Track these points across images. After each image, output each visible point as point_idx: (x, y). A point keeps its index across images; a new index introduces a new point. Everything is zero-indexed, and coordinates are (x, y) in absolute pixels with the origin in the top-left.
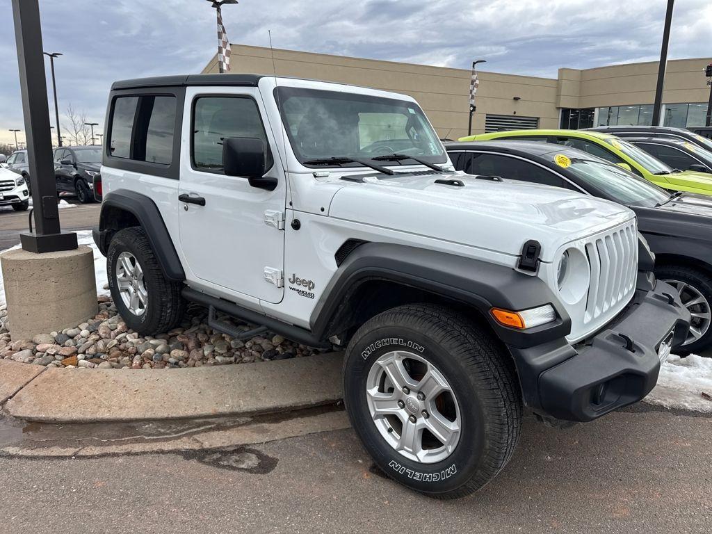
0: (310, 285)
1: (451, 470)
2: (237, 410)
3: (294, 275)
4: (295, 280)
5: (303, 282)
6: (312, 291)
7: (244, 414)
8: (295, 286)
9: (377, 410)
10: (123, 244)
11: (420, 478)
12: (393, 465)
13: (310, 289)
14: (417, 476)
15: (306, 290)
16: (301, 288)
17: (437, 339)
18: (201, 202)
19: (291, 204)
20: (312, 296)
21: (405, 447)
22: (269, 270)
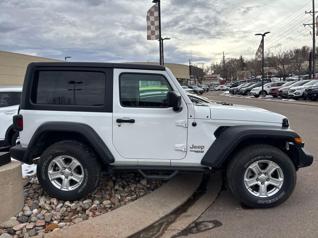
0: (202, 147)
1: (283, 194)
2: (167, 214)
3: (193, 145)
4: (194, 147)
5: (198, 147)
6: (203, 150)
7: (172, 214)
8: (194, 149)
9: (249, 185)
10: (63, 151)
11: (271, 201)
12: (260, 202)
13: (201, 149)
14: (270, 201)
15: (200, 150)
16: (197, 150)
17: (276, 152)
18: (132, 121)
19: (191, 116)
20: (203, 152)
21: (262, 194)
22: (178, 146)
